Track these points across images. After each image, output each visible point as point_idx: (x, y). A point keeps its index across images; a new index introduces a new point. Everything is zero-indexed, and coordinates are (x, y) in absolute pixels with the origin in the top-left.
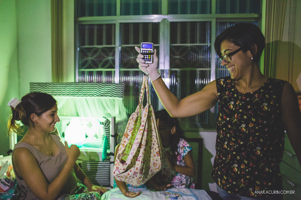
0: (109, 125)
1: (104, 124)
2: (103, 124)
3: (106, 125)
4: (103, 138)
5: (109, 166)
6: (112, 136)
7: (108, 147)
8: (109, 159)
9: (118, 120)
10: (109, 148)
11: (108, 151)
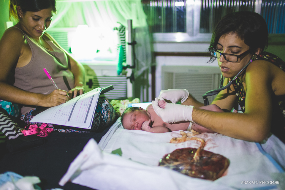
0: (124, 32)
1: (119, 30)
2: (117, 30)
3: (121, 31)
4: (118, 48)
5: (126, 81)
6: (129, 44)
7: (124, 59)
8: (125, 74)
9: (135, 25)
10: (125, 61)
11: (125, 64)
